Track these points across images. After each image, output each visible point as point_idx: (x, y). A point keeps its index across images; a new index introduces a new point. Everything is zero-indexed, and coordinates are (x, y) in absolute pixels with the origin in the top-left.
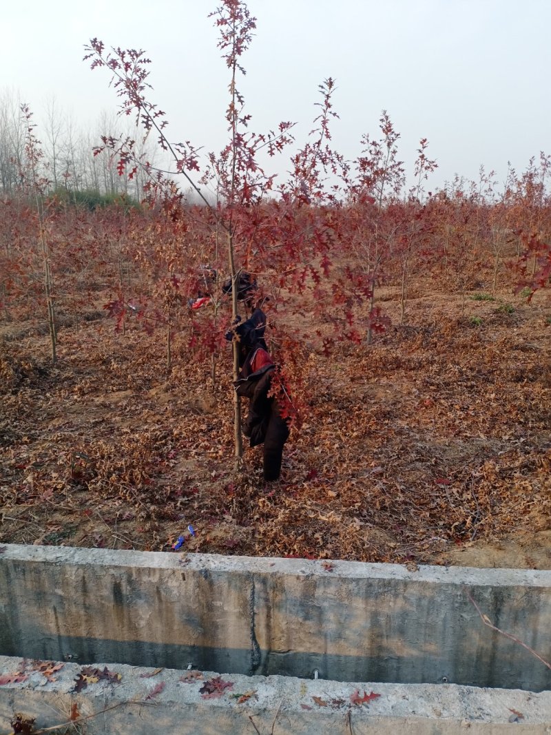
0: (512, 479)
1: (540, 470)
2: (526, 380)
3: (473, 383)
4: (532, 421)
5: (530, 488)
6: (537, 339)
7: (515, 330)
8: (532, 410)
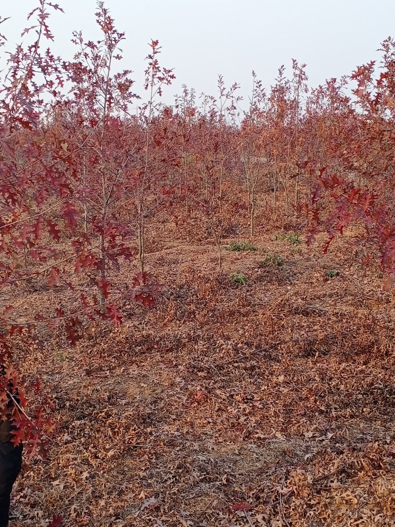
0: (329, 491)
1: (361, 474)
2: (317, 353)
3: (254, 363)
4: (335, 408)
5: (356, 501)
6: (318, 298)
7: (289, 288)
8: (332, 393)
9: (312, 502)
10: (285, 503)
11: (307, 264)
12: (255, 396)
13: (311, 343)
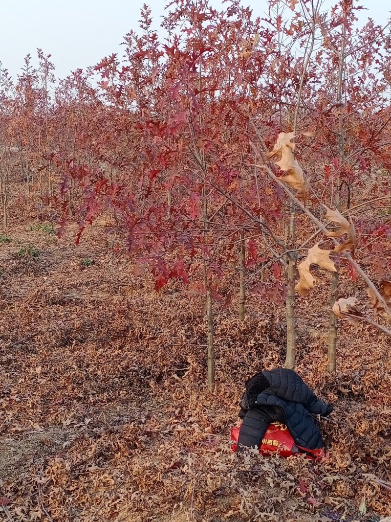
1: (117, 456)
2: (74, 342)
9: (71, 488)
10: (44, 493)
11: (63, 253)
12: (12, 390)
13: (68, 332)
